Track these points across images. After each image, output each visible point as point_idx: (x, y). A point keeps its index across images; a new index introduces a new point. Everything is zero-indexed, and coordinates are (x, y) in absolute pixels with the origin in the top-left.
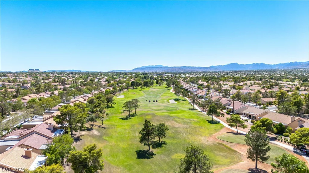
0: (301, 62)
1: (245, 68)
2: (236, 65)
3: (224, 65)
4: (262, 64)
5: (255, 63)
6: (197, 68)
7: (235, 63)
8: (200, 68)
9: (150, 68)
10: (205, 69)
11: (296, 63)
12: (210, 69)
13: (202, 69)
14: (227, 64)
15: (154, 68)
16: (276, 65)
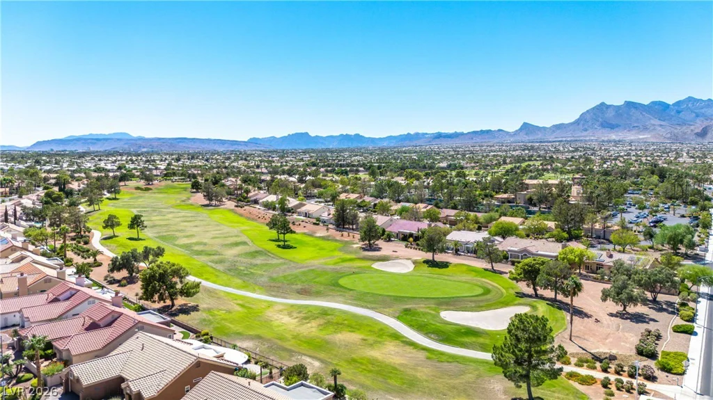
0: (427, 134)
1: (322, 143)
2: (305, 135)
3: (282, 138)
4: (357, 135)
5: (345, 134)
6: (215, 143)
7: (303, 132)
8: (222, 142)
9: (86, 140)
10: (232, 145)
11: (417, 134)
12: (247, 146)
13: (226, 145)
14: (287, 135)
15: (97, 140)
16: (384, 138)
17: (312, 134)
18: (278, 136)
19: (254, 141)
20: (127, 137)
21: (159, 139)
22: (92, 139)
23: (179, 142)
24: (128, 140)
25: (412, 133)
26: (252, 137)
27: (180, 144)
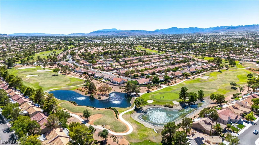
0: (226, 26)
1: (183, 31)
2: (176, 28)
4: (196, 28)
7: (175, 27)
8: (146, 32)
9: (104, 31)
15: (108, 31)
16: (207, 28)
17: (178, 28)
18: (166, 29)
19: (157, 31)
20: (116, 30)
21: (126, 31)
22: (106, 31)
23: (132, 32)
24: (117, 31)
25: (219, 26)
26: (156, 29)
27: (132, 33)
